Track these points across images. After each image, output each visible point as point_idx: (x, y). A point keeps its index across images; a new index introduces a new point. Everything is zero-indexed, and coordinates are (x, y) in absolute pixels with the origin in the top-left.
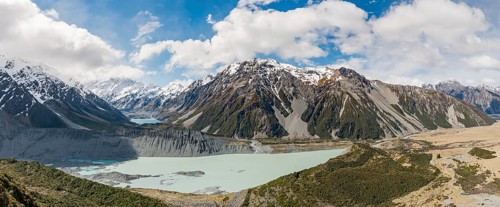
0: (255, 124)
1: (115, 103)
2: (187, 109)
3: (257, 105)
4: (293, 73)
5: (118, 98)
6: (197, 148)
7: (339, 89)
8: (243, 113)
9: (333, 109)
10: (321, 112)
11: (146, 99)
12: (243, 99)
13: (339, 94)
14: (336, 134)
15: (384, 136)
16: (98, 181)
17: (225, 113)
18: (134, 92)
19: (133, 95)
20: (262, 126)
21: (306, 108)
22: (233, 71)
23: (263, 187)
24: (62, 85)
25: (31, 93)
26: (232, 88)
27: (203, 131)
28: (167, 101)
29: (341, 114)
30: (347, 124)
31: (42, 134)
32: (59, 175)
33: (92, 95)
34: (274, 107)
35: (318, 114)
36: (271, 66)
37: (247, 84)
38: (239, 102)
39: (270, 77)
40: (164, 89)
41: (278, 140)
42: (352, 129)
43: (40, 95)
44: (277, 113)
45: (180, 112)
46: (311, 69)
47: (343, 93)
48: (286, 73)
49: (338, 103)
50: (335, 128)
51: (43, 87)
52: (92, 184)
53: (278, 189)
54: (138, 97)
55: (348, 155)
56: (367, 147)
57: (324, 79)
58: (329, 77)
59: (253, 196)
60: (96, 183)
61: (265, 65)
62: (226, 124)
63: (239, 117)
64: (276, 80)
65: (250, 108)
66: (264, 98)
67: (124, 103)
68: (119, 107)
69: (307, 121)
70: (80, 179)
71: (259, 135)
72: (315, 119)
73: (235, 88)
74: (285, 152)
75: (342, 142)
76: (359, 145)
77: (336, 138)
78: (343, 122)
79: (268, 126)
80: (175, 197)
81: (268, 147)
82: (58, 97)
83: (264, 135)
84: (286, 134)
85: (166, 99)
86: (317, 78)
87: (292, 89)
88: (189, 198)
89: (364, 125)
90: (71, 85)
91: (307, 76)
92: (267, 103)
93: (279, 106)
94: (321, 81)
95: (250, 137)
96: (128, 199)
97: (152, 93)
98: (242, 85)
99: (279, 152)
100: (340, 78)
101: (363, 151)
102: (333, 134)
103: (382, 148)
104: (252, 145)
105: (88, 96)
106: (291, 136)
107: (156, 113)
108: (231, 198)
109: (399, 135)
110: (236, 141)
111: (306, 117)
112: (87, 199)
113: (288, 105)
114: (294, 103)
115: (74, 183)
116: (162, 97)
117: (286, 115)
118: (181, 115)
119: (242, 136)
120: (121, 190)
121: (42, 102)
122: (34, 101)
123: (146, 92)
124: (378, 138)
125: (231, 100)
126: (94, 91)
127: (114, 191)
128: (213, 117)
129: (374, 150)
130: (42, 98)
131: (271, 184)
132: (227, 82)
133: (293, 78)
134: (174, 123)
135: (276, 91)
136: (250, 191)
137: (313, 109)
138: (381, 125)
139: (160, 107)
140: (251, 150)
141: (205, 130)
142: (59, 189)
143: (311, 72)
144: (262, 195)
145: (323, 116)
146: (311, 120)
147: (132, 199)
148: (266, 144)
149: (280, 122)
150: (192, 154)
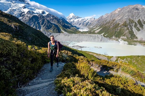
0: (122, 33)
2: (97, 26)
3: (125, 26)
17: (110, 29)
20: (125, 34)
26: (115, 20)
31: (56, 35)
34: (133, 27)
41: (132, 40)
44: (134, 30)
45: (94, 28)
53: (129, 59)
62: (110, 33)
71: (123, 37)
79: (128, 34)
83: (125, 38)
85: (89, 23)
92: (130, 25)
93: (136, 27)
95: (119, 38)
98: (119, 18)
104: (119, 40)
106: (139, 39)
113: (142, 26)
118: (94, 29)
119: (116, 37)
128: (105, 30)
134: (92, 31)
135: (136, 20)
141: (102, 34)
148: (125, 41)
149: (135, 33)
150: (98, 41)
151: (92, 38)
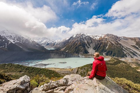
0: (80, 50)
1: (42, 44)
3: (80, 45)
4: (91, 37)
5: (43, 43)
6: (65, 56)
7: (106, 41)
8: (77, 47)
9: (104, 46)
10: (100, 47)
11: (51, 43)
12: (77, 44)
13: (106, 42)
14: (105, 54)
15: (127, 57)
16: (35, 67)
17: (72, 47)
18: (48, 41)
19: (47, 42)
20: (82, 50)
21: (95, 46)
22: (74, 36)
23: (82, 67)
24: (23, 38)
25: (8, 39)
26: (74, 41)
27: (66, 51)
28: (57, 44)
29: (107, 48)
30: (109, 51)
32: (21, 67)
33: (34, 42)
34: (85, 46)
35: (99, 48)
36: (85, 35)
37: (78, 40)
38: (76, 44)
39: (84, 38)
40: (56, 41)
41: (86, 54)
42: (111, 53)
43: (13, 41)
44: (86, 48)
45: (60, 47)
46: (97, 35)
47: (108, 42)
48: (89, 37)
49: (106, 45)
50: (105, 52)
51: (14, 38)
52: (33, 68)
53: (86, 68)
54: (48, 43)
55: (109, 61)
56: (118, 59)
57: (101, 38)
58: (103, 37)
59: (79, 69)
60: (35, 68)
61: (83, 35)
62: (72, 50)
63: (76, 48)
64: (86, 39)
65: (79, 46)
66: (83, 43)
67: (44, 44)
68: (43, 45)
69: (95, 50)
70: (29, 67)
71: (81, 53)
72: (98, 49)
73: (75, 41)
74: (88, 58)
75: (107, 57)
76: (114, 58)
77: (105, 55)
78: (107, 51)
79: (83, 51)
80: (59, 70)
81: (83, 56)
82: (21, 42)
84: (89, 53)
86: (99, 38)
87: (91, 41)
88: (62, 70)
89: (116, 52)
90: (26, 38)
91: (95, 37)
92: (83, 45)
93: (87, 46)
94: (100, 38)
95: (79, 53)
96: (45, 71)
97: (53, 42)
98: (76, 40)
99: (87, 57)
100: (107, 37)
101: (116, 61)
102: (104, 54)
103: (125, 61)
104: (79, 55)
105: (32, 42)
106: (90, 54)
107: (54, 47)
108: (74, 70)
109: (135, 57)
110: (75, 54)
111: (94, 49)
112: (31, 73)
113: (89, 45)
114: (91, 45)
115: (27, 69)
116: (56, 43)
117: (89, 48)
120: (43, 69)
121: (14, 43)
122: (10, 43)
123: (51, 42)
124: (123, 57)
125: (74, 44)
126: (35, 40)
127: (41, 69)
128: (69, 48)
129: (121, 61)
130: (14, 42)
131: (84, 66)
132: (73, 39)
133: (91, 38)
134: (59, 49)
135: (86, 42)
136: (78, 68)
137: (97, 46)
138: (125, 53)
139: (55, 45)
140: (79, 57)
142: (20, 72)
143: (97, 36)
144: (82, 69)
145: (100, 48)
146: (96, 49)
147: (47, 71)
148: (83, 55)
149: (87, 50)
150: (63, 58)
151: (58, 54)
